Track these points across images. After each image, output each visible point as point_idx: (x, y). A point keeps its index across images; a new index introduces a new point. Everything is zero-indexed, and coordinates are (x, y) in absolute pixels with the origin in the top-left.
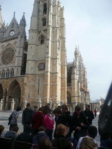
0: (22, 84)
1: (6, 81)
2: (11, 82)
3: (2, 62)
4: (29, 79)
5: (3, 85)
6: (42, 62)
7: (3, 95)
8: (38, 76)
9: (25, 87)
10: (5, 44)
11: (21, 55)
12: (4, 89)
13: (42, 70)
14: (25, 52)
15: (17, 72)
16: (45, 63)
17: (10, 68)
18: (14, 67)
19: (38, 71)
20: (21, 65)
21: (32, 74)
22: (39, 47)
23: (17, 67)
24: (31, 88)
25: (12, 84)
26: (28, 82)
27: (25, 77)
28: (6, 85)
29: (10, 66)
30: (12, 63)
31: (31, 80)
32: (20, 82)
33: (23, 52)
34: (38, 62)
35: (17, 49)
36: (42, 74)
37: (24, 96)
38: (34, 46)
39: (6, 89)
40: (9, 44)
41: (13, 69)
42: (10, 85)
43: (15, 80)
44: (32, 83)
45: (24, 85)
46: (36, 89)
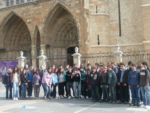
0: (78, 11)
1: (35, 8)
2: (48, 10)
5: (28, 21)
7: (30, 44)
9: (88, 20)
12: (31, 28)
24: (100, 21)
25: (51, 12)
26: (92, 7)
28: (34, 19)
31: (99, 2)
32: (72, 8)
37: (88, 41)
39: (37, 27)
42: (47, 18)
43: (59, 4)
44: (102, 9)
45: (85, 16)
46: (114, 23)
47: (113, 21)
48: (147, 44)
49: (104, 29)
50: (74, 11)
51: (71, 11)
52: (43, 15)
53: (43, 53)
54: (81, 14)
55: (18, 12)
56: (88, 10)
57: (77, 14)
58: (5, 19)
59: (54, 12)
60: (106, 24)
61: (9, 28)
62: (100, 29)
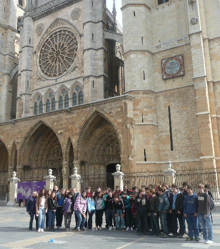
0: (120, 121)
1: (68, 117)
3: (43, 71)
4: (139, 107)
5: (59, 132)
6: (173, 55)
7: (61, 160)
8: (165, 96)
9: (132, 131)
10: (47, 21)
11: (100, 44)
12: (63, 141)
13: (174, 77)
14: (110, 36)
16: (183, 56)
17: (68, 86)
18: (80, 81)
19: (163, 83)
20: (101, 72)
21: (145, 92)
22: (155, 13)
23: (91, 79)
24: (147, 132)
25: (87, 122)
26: (137, 115)
27: (127, 101)
28: (67, 130)
29: (67, 79)
30: (74, 70)
31: (145, 110)
32: (112, 117)
33: (104, 35)
34: (159, 57)
35: (87, 30)
36: (176, 91)
37: (132, 157)
39: (69, 139)
40: (57, 20)
41: (77, 87)
42: (83, 129)
44: (149, 118)
45: (128, 126)
46: (164, 134)
47: (162, 132)
48: (205, 160)
49: (152, 142)
50: (116, 121)
51: (111, 120)
53: (76, 171)
56: (132, 119)
57: (119, 124)
58: (32, 129)
59: (90, 121)
60: (155, 136)
61: (36, 140)
62: (147, 142)
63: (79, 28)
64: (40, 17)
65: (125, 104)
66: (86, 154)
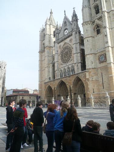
1: (69, 78)
2: (74, 79)
3: (62, 61)
4: (91, 74)
5: (67, 83)
6: (102, 54)
7: (68, 93)
8: (100, 69)
9: (88, 83)
10: (62, 44)
11: (79, 51)
12: (68, 86)
13: (103, 62)
14: (82, 47)
15: (78, 69)
16: (105, 54)
17: (70, 66)
18: (73, 65)
19: (99, 64)
20: (80, 61)
21: (93, 69)
22: (96, 38)
23: (77, 64)
24: (94, 83)
25: (75, 80)
26: (90, 77)
27: (86, 73)
28: (69, 83)
29: (69, 64)
30: (71, 61)
31: (93, 75)
33: (80, 47)
34: (98, 55)
35: (74, 46)
36: (104, 67)
37: (89, 92)
38: (90, 38)
39: (70, 86)
40: (65, 43)
41: (73, 67)
44: (95, 78)
45: (87, 81)
46: (100, 83)
47: (100, 82)
49: (96, 86)
50: (83, 79)
51: (82, 79)
52: (73, 81)
54: (85, 81)
55: (63, 80)
56: (88, 79)
57: (84, 81)
58: (59, 83)
59: (76, 80)
60: (97, 84)
61: (61, 86)
62: (94, 86)
63: (72, 45)
64: (60, 43)
65: (85, 74)
66: (76, 90)
